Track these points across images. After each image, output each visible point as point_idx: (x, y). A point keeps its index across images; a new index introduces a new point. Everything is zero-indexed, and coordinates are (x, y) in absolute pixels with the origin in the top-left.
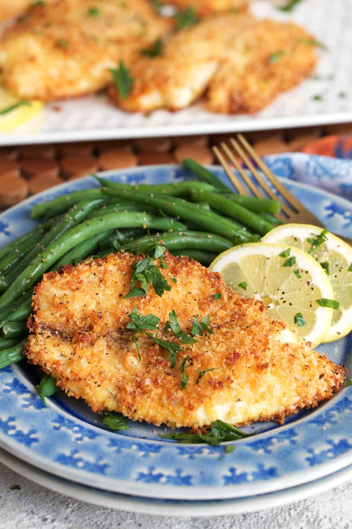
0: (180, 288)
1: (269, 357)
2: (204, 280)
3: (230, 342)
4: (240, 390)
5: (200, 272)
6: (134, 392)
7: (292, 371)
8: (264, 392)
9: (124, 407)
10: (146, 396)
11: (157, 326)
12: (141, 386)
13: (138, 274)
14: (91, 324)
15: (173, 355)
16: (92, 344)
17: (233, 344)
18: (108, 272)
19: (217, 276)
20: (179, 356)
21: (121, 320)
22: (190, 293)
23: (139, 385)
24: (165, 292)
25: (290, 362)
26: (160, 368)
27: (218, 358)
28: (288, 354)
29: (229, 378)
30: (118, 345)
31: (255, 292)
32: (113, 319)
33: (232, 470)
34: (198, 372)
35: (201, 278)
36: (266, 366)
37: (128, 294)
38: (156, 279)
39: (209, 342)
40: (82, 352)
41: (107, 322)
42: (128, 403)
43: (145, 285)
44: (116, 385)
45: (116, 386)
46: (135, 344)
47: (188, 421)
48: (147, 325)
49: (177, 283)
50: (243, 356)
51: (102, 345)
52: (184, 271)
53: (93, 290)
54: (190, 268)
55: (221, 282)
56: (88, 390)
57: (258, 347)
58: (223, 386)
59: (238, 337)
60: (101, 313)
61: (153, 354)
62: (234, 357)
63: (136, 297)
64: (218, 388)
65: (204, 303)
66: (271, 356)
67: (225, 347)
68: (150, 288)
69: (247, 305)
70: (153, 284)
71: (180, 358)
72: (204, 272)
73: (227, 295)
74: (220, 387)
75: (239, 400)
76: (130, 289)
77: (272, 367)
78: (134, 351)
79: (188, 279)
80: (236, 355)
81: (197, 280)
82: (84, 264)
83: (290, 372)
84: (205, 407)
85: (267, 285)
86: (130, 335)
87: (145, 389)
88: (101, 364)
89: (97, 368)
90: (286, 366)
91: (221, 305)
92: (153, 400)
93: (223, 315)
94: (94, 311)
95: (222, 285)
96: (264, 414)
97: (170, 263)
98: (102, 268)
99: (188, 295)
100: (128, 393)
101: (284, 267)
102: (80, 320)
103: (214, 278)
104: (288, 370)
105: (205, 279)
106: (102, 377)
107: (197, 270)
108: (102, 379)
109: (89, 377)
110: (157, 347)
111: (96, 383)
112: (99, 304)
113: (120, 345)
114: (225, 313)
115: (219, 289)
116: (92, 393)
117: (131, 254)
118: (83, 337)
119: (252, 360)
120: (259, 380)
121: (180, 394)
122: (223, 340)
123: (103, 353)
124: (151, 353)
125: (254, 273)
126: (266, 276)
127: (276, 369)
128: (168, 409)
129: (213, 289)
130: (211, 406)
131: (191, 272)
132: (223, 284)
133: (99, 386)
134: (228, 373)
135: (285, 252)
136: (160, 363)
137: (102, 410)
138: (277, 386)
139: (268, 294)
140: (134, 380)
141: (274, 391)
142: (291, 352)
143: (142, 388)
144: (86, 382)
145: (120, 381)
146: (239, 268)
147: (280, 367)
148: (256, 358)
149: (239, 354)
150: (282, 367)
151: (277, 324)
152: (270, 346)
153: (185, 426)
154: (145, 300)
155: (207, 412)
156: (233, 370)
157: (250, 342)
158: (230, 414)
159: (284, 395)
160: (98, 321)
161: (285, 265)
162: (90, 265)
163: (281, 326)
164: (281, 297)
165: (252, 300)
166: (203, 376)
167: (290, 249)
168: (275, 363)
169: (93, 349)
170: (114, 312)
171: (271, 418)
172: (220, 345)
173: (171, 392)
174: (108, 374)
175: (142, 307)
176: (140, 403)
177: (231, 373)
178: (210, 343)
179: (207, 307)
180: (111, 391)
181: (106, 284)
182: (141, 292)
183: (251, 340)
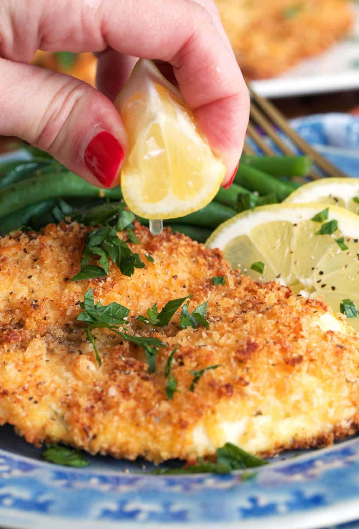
0: (159, 270)
1: (304, 349)
2: (196, 259)
3: (241, 330)
4: (261, 398)
5: (189, 249)
6: (93, 407)
7: (341, 368)
8: (298, 401)
9: (76, 431)
10: (111, 412)
11: (126, 319)
12: (103, 398)
13: (93, 247)
14: (22, 319)
15: (151, 354)
16: (23, 347)
17: (246, 332)
18: (46, 247)
19: (217, 255)
20: (161, 354)
21: (68, 313)
22: (175, 277)
23: (100, 397)
24: (136, 270)
25: (337, 355)
26: (132, 373)
27: (223, 353)
28: (332, 344)
29: (241, 379)
30: (64, 347)
31: (277, 275)
32: (56, 312)
33: (253, 500)
34: (193, 373)
35: (192, 257)
36: (300, 359)
37: (78, 274)
38: (121, 254)
39: (207, 334)
40: (8, 356)
41: (47, 316)
42: (83, 424)
43: (104, 262)
44: (63, 400)
45: (62, 403)
46: (91, 345)
47: (178, 447)
48: (110, 318)
49: (154, 263)
50: (263, 348)
51: (39, 348)
52: (165, 247)
53: (23, 272)
54: (175, 244)
55: (223, 261)
56: (18, 409)
57: (286, 335)
58: (232, 391)
59: (253, 322)
60: (36, 301)
61: (120, 354)
62: (247, 349)
63: (90, 280)
64: (225, 394)
65: (199, 290)
66: (307, 348)
67: (233, 337)
68: (113, 267)
69: (266, 290)
70: (116, 261)
71: (162, 358)
72: (196, 249)
73: (234, 279)
74: (228, 392)
75: (259, 413)
76: (81, 269)
77: (309, 363)
78: (90, 354)
79: (172, 259)
80: (251, 346)
81: (186, 260)
82: (8, 237)
83: (339, 370)
84: (206, 425)
85: (295, 263)
86: (83, 333)
87: (108, 402)
88: (38, 373)
89: (33, 378)
90: (332, 361)
91: (225, 293)
92: (122, 418)
93: (229, 306)
94: (25, 299)
95: (225, 266)
96: (301, 436)
97: (142, 238)
98: (37, 242)
99: (173, 280)
100: (82, 410)
101: (320, 237)
102: (4, 314)
103: (212, 257)
104: (334, 367)
105: (198, 258)
106: (40, 389)
107: (184, 246)
108: (40, 394)
109: (21, 389)
110: (126, 345)
111: (31, 399)
112: (33, 292)
113: (69, 348)
114: (232, 302)
115: (221, 270)
116: (26, 412)
117: (82, 225)
118: (8, 334)
119: (277, 353)
120: (290, 382)
121: (165, 406)
122: (230, 329)
123: (41, 359)
124: (117, 353)
125: (274, 248)
126: (293, 250)
127: (316, 365)
128: (147, 429)
129: (211, 272)
130: (215, 422)
131: (177, 249)
132: (227, 265)
133: (36, 402)
134: (240, 373)
135: (320, 213)
136: (132, 366)
137: (42, 441)
138: (319, 392)
139: (297, 277)
140: (92, 390)
141: (315, 400)
142: (337, 342)
143: (104, 402)
144: (15, 397)
145: (68, 395)
146: (250, 243)
147: (322, 362)
148: (284, 350)
149: (256, 344)
150: (325, 363)
151: (314, 304)
152: (304, 333)
153: (175, 455)
154: (105, 284)
155: (209, 433)
156: (248, 369)
157: (272, 328)
158: (246, 436)
159: (330, 405)
160: (32, 312)
161: (322, 232)
162: (17, 238)
163: (320, 307)
164: (318, 280)
165: (273, 284)
166: (201, 378)
167: (327, 210)
168: (314, 358)
169: (25, 353)
170: (57, 301)
171: (312, 442)
172: (226, 336)
173: (151, 405)
174: (49, 386)
175: (101, 294)
176: (102, 423)
177: (245, 372)
178: (210, 335)
179: (203, 295)
180: (55, 410)
181: (44, 263)
182: (99, 272)
183: (273, 325)
